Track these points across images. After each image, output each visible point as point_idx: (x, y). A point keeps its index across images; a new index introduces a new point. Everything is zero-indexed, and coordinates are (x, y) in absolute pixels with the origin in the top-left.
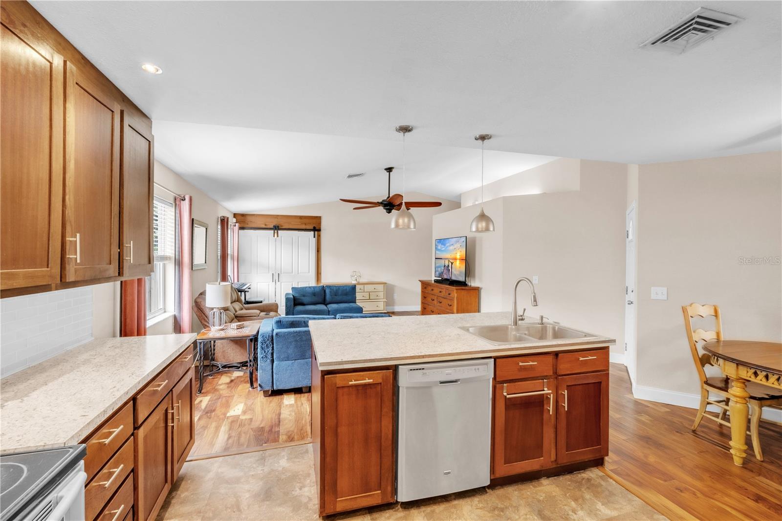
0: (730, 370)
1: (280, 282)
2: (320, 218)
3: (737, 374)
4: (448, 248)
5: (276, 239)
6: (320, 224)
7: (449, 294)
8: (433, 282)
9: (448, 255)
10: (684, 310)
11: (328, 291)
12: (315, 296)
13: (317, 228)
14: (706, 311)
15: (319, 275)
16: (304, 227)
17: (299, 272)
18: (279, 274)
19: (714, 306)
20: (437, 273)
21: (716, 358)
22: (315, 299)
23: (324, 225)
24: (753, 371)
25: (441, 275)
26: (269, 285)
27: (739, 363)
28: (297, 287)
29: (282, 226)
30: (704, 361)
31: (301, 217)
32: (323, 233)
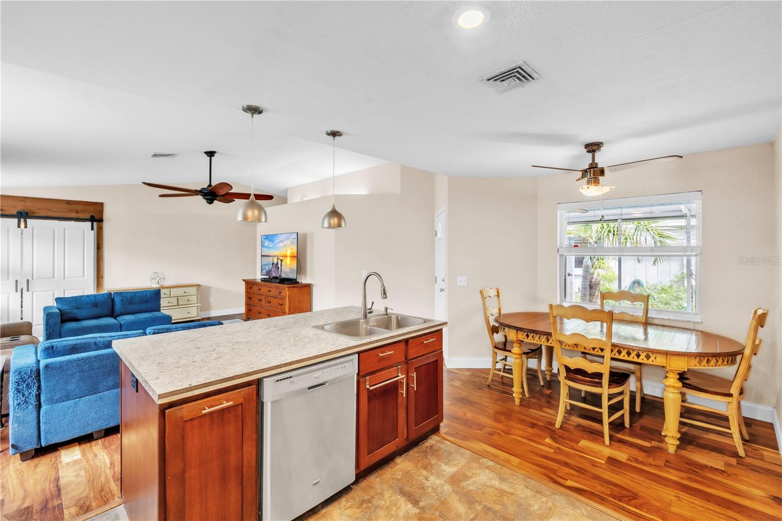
0: (512, 335)
1: (30, 292)
2: (102, 204)
3: (517, 337)
4: (276, 245)
5: (22, 230)
6: (102, 212)
7: (280, 293)
8: (260, 281)
9: (277, 253)
10: (481, 292)
11: (117, 300)
12: (96, 307)
13: (97, 217)
14: (493, 293)
15: (101, 279)
16: (74, 215)
17: (66, 276)
18: (28, 280)
19: (497, 288)
20: (265, 271)
21: (503, 327)
22: (96, 311)
23: (107, 214)
24: (526, 333)
25: (269, 273)
26: (8, 297)
27: (518, 329)
28: (63, 296)
29: (33, 213)
30: (494, 330)
31: (69, 202)
32: (106, 225)
